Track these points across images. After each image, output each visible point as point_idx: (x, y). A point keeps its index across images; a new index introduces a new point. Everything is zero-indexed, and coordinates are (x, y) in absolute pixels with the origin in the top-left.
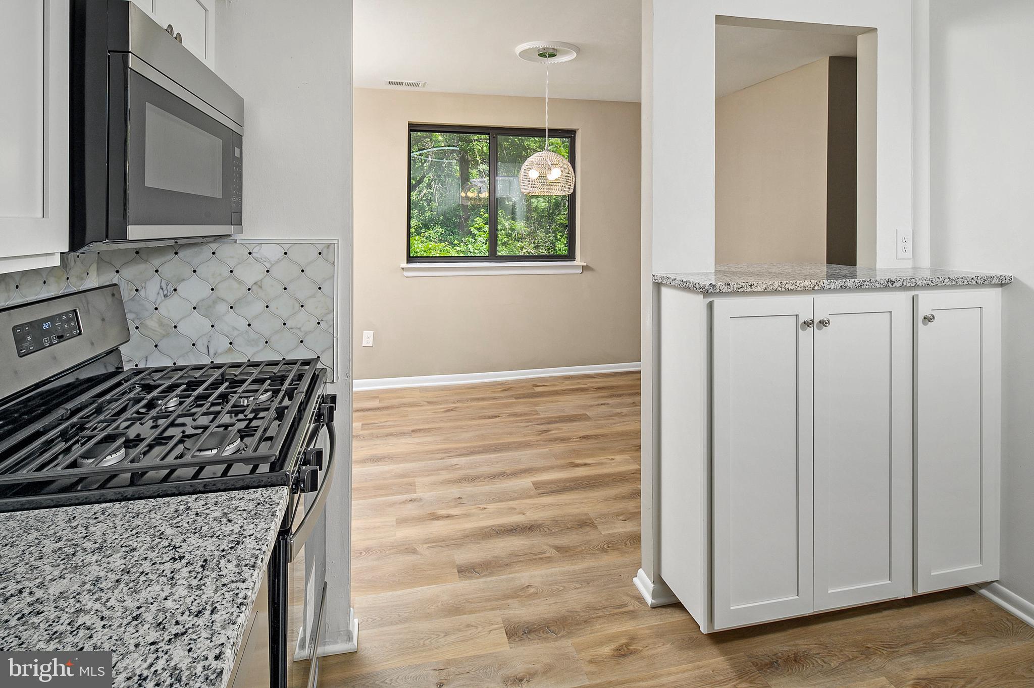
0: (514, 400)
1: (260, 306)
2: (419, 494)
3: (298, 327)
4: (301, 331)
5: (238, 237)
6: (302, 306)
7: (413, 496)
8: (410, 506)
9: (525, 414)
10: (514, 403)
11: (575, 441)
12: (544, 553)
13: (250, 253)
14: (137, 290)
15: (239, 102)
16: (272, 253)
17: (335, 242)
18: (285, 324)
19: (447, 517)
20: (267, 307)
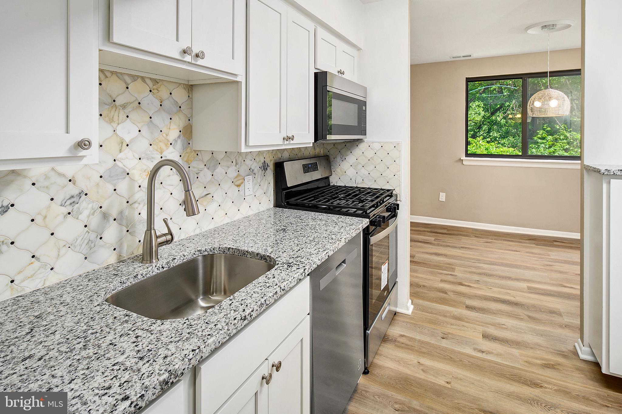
0: (535, 246)
1: (373, 167)
2: (456, 274)
3: (387, 176)
4: (388, 178)
5: (365, 140)
6: (388, 168)
7: (452, 273)
8: (450, 276)
9: (539, 254)
10: (534, 247)
11: (571, 275)
12: (520, 316)
13: (369, 146)
14: (334, 158)
15: (365, 89)
16: (377, 146)
17: (401, 142)
18: (382, 175)
19: (468, 286)
20: (375, 167)
